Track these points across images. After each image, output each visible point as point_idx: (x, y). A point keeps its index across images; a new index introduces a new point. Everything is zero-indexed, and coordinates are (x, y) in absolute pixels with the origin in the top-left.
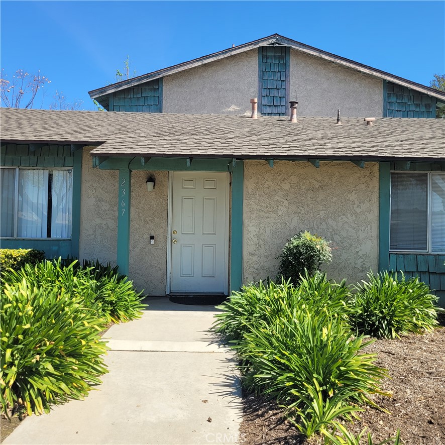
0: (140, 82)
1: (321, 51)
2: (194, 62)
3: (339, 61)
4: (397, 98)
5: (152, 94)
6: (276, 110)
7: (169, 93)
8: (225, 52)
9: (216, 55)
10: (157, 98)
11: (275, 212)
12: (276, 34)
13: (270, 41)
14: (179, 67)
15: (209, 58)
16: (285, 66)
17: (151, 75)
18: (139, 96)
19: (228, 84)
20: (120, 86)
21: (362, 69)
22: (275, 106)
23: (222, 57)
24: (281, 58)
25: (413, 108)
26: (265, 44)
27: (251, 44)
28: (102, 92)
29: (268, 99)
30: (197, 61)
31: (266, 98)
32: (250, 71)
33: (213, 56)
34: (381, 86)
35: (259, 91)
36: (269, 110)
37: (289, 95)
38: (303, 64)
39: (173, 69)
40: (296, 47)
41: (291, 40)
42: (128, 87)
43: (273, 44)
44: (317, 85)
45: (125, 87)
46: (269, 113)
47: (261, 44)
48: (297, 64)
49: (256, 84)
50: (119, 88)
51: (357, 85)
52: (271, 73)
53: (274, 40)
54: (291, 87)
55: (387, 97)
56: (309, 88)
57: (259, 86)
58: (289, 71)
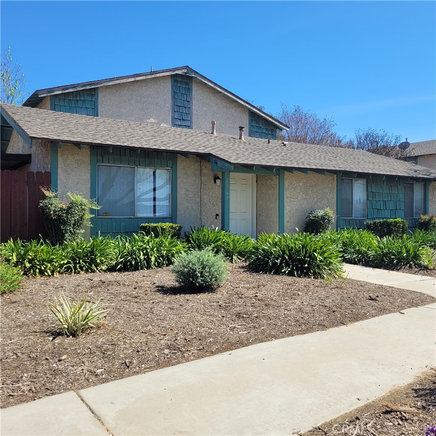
0: (84, 88)
1: (216, 84)
2: (129, 78)
3: (226, 93)
4: (256, 123)
5: (90, 98)
6: (184, 123)
7: (103, 100)
8: (152, 73)
9: (146, 75)
10: (93, 103)
11: (297, 198)
12: (187, 66)
13: (183, 70)
14: (117, 80)
15: (140, 76)
16: (189, 90)
17: (94, 83)
18: (78, 99)
19: (150, 99)
20: (67, 89)
21: (240, 101)
22: (183, 120)
23: (149, 77)
24: (187, 83)
25: (264, 131)
26: (179, 72)
27: (170, 71)
28: (49, 92)
29: (178, 114)
30: (131, 77)
31: (177, 113)
32: (166, 91)
33: (143, 75)
34: (247, 113)
35: (172, 107)
36: (179, 123)
37: (192, 113)
38: (201, 91)
39: (112, 81)
40: (200, 79)
41: (197, 73)
42: (74, 90)
43: (185, 73)
44: (210, 108)
45: (71, 90)
46: (179, 125)
47: (177, 72)
48: (197, 90)
49: (170, 101)
50: (65, 90)
51: (234, 111)
52: (180, 94)
53: (186, 71)
54: (194, 107)
55: (251, 121)
56: (205, 109)
57: (172, 103)
58: (192, 94)
